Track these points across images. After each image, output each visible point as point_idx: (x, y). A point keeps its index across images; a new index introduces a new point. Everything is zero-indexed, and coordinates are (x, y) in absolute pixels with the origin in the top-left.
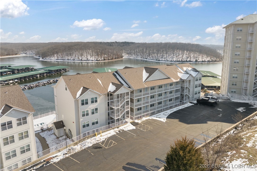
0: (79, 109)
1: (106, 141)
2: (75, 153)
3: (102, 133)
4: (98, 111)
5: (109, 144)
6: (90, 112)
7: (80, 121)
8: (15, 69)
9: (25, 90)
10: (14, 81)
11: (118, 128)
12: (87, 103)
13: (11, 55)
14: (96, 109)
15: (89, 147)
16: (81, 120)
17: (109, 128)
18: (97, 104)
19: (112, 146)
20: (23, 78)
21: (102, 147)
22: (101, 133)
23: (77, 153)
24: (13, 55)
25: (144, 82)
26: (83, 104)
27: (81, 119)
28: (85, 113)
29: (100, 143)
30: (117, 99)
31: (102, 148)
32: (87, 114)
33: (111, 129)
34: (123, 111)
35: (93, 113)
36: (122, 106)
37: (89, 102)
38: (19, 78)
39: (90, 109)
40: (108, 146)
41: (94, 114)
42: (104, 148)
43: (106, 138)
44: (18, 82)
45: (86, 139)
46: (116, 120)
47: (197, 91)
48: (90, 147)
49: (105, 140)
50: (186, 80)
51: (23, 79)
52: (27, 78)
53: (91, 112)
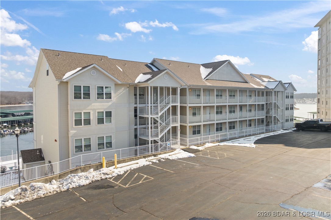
0: (69, 106)
1: (125, 176)
2: (36, 199)
3: (119, 162)
4: (112, 118)
5: (133, 179)
6: (94, 118)
7: (70, 136)
8: (9, 114)
9: (13, 134)
10: (2, 126)
11: (155, 155)
12: (87, 95)
13: (13, 104)
14: (109, 114)
15: (80, 187)
16: (72, 132)
17: (136, 155)
18: (110, 104)
19: (140, 182)
20: (16, 122)
21: (113, 185)
22: (116, 163)
23: (41, 198)
24: (15, 104)
25: (204, 79)
26: (77, 96)
27: (72, 130)
28: (83, 118)
29: (110, 178)
30: (153, 105)
31: (113, 187)
32: (88, 122)
33: (141, 158)
34: (166, 127)
35: (100, 121)
36: (163, 113)
37: (93, 93)
38: (10, 121)
39: (94, 110)
40: (130, 183)
41: (103, 123)
42: (120, 186)
43: (128, 171)
44: (8, 126)
45: (80, 171)
46: (151, 141)
47: (288, 116)
48: (84, 186)
49: (124, 174)
50: (274, 90)
51: (16, 124)
52: (23, 122)
53: (97, 118)
